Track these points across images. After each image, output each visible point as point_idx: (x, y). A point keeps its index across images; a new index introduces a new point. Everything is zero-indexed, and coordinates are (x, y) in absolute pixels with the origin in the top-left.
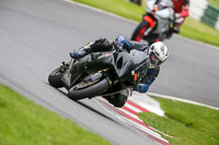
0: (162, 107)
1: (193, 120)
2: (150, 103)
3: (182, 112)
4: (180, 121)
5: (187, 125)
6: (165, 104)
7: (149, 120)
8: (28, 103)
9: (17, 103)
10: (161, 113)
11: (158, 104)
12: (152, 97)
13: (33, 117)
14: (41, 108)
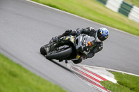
0: (116, 78)
1: (135, 86)
2: (108, 75)
3: (128, 81)
4: (126, 86)
5: (131, 89)
6: (117, 76)
7: (107, 85)
8: (31, 74)
9: (25, 75)
10: (115, 81)
11: (113, 76)
12: (110, 71)
13: (35, 83)
14: (39, 78)
